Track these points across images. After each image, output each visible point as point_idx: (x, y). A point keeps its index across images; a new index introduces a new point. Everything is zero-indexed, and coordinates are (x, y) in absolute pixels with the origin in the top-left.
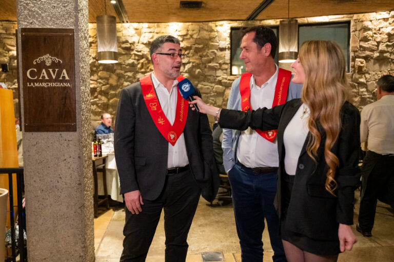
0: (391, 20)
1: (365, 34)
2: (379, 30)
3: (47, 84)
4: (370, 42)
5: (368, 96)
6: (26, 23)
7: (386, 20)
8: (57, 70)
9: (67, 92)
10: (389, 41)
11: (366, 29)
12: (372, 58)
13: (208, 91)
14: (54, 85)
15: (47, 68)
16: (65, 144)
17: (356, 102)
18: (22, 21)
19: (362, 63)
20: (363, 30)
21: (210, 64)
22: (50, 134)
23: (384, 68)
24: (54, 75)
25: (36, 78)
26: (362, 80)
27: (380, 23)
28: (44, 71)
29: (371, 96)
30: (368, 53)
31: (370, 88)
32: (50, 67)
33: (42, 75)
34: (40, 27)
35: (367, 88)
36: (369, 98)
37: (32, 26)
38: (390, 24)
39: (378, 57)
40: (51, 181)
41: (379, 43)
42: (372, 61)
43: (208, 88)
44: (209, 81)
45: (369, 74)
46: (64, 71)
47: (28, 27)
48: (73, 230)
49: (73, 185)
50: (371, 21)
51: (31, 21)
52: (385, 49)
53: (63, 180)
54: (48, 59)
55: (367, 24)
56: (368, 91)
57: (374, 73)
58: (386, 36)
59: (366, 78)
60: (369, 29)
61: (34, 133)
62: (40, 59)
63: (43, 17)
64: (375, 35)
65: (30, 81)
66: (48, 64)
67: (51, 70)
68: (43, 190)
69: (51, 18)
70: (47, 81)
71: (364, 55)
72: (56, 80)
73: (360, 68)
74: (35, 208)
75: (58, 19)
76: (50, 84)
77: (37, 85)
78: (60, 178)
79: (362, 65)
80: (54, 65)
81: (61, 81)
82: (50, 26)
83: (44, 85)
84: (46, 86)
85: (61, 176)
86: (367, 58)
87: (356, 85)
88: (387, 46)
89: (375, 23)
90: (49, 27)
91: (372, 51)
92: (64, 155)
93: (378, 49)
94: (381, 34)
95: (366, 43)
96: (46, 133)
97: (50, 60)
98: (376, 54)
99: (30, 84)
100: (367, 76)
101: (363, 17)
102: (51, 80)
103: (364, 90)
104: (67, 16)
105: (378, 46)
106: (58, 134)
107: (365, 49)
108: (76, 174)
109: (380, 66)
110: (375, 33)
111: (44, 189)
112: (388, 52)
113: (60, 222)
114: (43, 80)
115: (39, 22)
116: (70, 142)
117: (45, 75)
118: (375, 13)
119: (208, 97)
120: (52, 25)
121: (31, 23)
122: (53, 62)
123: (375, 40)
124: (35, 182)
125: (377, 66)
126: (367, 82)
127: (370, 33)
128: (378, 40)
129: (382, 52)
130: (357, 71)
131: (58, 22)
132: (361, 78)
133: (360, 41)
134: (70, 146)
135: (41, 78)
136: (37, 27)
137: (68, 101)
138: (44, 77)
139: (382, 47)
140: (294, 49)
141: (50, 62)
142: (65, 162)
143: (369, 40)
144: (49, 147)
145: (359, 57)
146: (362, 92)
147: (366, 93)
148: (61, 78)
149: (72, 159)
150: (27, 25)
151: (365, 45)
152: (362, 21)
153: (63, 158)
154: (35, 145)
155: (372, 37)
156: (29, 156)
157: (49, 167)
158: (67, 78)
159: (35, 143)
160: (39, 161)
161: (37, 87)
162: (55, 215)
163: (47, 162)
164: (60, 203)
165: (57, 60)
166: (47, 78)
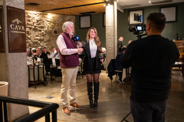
0: (37, 15)
1: (29, 18)
2: (34, 18)
3: (18, 32)
4: (31, 22)
5: (31, 43)
6: (8, 4)
7: (36, 14)
8: (21, 26)
9: (24, 36)
10: (37, 23)
11: (29, 17)
12: (32, 28)
16: (22, 58)
17: (27, 45)
18: (7, 2)
19: (28, 30)
20: (28, 17)
23: (36, 33)
24: (20, 28)
25: (14, 29)
26: (29, 37)
27: (34, 15)
29: (32, 43)
30: (30, 26)
31: (32, 40)
32: (18, 25)
33: (16, 28)
35: (31, 40)
36: (32, 44)
37: (10, 5)
38: (37, 16)
39: (34, 28)
40: (18, 74)
41: (34, 23)
42: (32, 29)
45: (31, 34)
46: (23, 27)
47: (9, 5)
49: (25, 75)
50: (31, 14)
51: (10, 3)
52: (36, 25)
53: (22, 73)
55: (29, 15)
56: (31, 41)
57: (33, 34)
58: (36, 21)
59: (30, 36)
60: (30, 17)
61: (12, 53)
63: (14, 2)
64: (32, 20)
65: (12, 30)
66: (18, 23)
67: (19, 26)
68: (15, 79)
69: (17, 3)
71: (29, 27)
73: (28, 32)
74: (13, 87)
75: (19, 5)
77: (14, 32)
78: (21, 72)
79: (29, 31)
80: (20, 24)
83: (17, 32)
84: (17, 33)
85: (21, 71)
86: (30, 28)
87: (27, 38)
88: (37, 24)
89: (32, 15)
90: (16, 7)
91: (32, 26)
92: (22, 62)
93: (34, 25)
94: (34, 19)
95: (30, 22)
96: (16, 53)
97: (18, 22)
98: (33, 27)
99: (12, 31)
100: (31, 35)
101: (28, 12)
103: (30, 41)
104: (22, 4)
105: (34, 24)
106: (20, 53)
107: (29, 24)
108: (26, 70)
109: (35, 31)
110: (32, 19)
112: (37, 27)
113: (21, 91)
114: (16, 30)
115: (13, 4)
116: (24, 57)
117: (17, 28)
118: (32, 11)
120: (17, 7)
121: (10, 4)
123: (32, 22)
124: (12, 75)
125: (34, 31)
126: (31, 37)
127: (30, 19)
128: (34, 22)
129: (35, 27)
130: (27, 33)
131: (19, 6)
132: (29, 36)
133: (27, 21)
135: (15, 29)
136: (12, 6)
138: (16, 29)
139: (35, 25)
141: (19, 22)
142: (22, 65)
143: (30, 21)
144: (17, 59)
145: (27, 28)
146: (29, 41)
147: (31, 42)
148: (22, 30)
149: (25, 64)
150: (8, 5)
151: (29, 23)
152: (28, 13)
154: (12, 59)
155: (31, 20)
156: (10, 63)
157: (17, 68)
158: (24, 30)
159: (12, 58)
160: (14, 66)
161: (14, 33)
162: (20, 88)
163: (17, 66)
164: (21, 83)
165: (21, 22)
166: (18, 29)
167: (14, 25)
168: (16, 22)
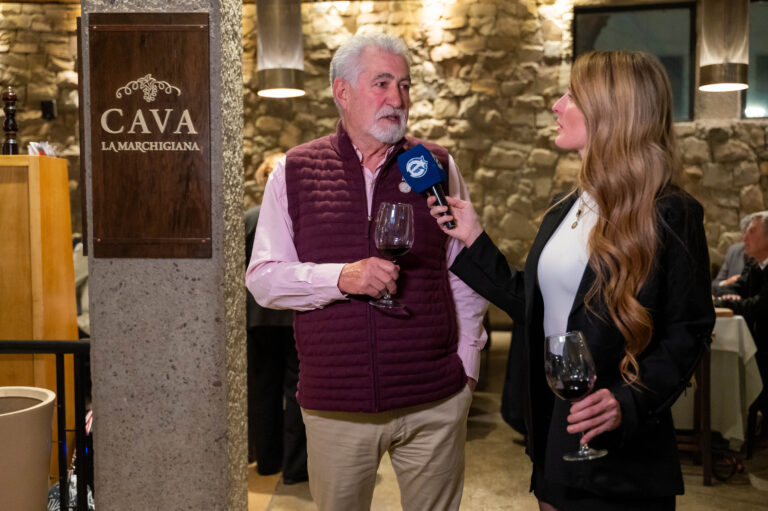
3: (147, 146)
6: (100, 3)
8: (169, 111)
9: (192, 163)
13: (517, 163)
14: (163, 146)
15: (146, 107)
16: (186, 288)
21: (521, 98)
22: (150, 263)
24: (163, 123)
25: (121, 131)
28: (139, 114)
32: (152, 105)
33: (135, 123)
34: (133, 11)
37: (115, 9)
40: (153, 375)
43: (515, 156)
44: (519, 139)
46: (186, 114)
47: (106, 11)
48: (200, 494)
49: (202, 386)
53: (180, 372)
54: (149, 86)
61: (114, 260)
62: (130, 86)
65: (108, 138)
66: (149, 98)
67: (155, 112)
68: (132, 396)
70: (146, 138)
72: (167, 136)
74: (116, 438)
76: (153, 146)
77: (123, 146)
78: (173, 367)
80: (163, 100)
81: (178, 139)
82: (154, 6)
83: (140, 146)
84: (143, 150)
85: (175, 363)
90: (152, 10)
92: (182, 314)
96: (142, 261)
97: (154, 89)
99: (107, 145)
102: (154, 136)
106: (170, 262)
108: (209, 359)
111: (136, 393)
113: (170, 473)
114: (138, 136)
116: (198, 283)
117: (143, 123)
119: (515, 178)
120: (159, 5)
121: (112, 2)
122: (161, 93)
124: (115, 375)
134: (197, 291)
135: (132, 131)
136: (126, 10)
137: (193, 186)
138: (139, 128)
140: (740, 57)
141: (154, 92)
142: (184, 330)
144: (147, 293)
148: (178, 132)
149: (200, 324)
150: (102, 7)
153: (180, 321)
154: (116, 290)
156: (103, 313)
157: (147, 342)
158: (192, 131)
159: (116, 284)
160: (124, 327)
161: (122, 152)
162: (160, 456)
163: (143, 330)
164: (171, 427)
165: (169, 88)
166: (146, 130)
167: (120, 111)
168: (140, 93)
